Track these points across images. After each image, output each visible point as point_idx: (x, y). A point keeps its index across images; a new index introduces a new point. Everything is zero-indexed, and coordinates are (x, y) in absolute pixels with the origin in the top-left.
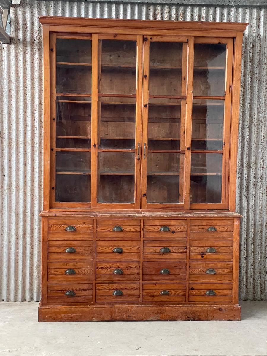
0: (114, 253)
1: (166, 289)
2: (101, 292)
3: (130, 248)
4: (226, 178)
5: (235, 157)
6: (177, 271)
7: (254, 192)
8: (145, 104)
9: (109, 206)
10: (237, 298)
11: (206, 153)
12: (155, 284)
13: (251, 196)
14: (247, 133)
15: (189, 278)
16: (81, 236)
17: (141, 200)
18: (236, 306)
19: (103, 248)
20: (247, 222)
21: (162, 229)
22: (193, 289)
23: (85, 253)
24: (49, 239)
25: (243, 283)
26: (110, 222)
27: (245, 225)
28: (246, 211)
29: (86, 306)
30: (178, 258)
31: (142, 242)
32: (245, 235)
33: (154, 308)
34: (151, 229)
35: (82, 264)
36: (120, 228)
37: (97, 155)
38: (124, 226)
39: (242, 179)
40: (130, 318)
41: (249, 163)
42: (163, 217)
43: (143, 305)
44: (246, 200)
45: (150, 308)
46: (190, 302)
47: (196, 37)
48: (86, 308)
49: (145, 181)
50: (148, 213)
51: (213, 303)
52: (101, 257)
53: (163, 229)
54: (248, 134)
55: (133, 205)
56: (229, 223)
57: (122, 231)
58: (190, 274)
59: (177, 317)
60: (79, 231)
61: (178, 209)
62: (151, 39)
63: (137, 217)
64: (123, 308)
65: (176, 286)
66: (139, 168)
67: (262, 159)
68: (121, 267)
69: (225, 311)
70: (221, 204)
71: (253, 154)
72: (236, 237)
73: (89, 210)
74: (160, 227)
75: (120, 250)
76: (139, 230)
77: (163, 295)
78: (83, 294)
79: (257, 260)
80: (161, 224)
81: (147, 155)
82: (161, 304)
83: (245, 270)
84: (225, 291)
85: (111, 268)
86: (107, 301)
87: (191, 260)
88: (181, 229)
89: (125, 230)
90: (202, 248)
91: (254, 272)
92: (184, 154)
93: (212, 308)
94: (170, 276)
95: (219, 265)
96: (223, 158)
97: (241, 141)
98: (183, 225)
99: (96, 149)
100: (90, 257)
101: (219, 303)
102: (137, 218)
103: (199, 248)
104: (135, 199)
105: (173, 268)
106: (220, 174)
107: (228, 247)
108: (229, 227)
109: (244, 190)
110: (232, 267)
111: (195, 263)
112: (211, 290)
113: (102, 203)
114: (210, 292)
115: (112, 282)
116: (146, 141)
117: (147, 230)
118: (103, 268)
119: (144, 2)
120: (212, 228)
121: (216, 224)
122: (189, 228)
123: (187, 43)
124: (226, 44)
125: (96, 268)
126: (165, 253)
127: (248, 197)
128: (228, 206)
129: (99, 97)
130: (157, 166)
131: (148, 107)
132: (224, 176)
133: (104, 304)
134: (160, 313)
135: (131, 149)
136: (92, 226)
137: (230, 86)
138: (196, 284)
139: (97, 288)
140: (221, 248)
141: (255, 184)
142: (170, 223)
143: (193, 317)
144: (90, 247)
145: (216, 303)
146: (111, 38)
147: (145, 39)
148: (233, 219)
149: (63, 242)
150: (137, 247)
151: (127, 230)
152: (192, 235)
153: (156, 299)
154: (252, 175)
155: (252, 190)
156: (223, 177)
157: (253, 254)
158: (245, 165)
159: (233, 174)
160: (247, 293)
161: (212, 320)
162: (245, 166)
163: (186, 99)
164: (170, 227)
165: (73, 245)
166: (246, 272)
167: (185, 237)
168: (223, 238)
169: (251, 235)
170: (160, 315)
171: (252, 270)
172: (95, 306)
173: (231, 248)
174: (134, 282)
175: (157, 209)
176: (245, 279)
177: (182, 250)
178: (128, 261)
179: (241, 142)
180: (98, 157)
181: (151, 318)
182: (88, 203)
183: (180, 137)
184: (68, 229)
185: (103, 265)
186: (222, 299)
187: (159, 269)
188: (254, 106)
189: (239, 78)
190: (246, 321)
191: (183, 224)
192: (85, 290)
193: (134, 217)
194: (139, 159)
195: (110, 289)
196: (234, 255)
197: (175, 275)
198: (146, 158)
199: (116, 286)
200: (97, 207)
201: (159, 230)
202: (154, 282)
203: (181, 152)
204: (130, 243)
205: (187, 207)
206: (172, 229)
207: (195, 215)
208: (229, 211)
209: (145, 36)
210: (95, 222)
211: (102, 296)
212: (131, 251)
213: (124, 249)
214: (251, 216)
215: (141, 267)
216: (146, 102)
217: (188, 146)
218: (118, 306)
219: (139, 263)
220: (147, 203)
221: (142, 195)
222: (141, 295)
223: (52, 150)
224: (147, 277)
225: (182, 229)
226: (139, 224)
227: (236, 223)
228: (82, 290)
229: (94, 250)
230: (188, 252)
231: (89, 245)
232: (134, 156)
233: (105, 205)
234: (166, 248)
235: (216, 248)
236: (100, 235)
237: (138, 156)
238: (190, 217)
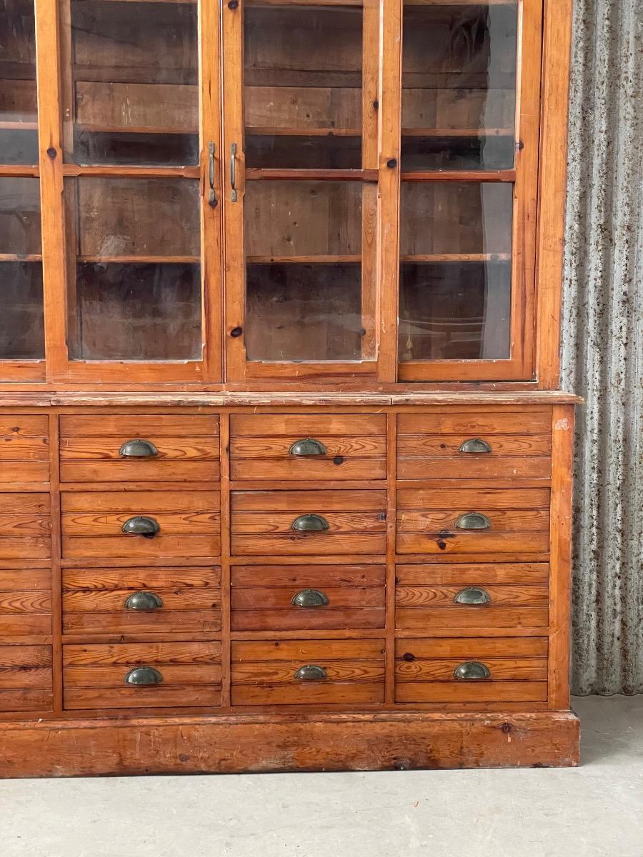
0: (127, 536)
1: (318, 661)
2: (81, 675)
3: (184, 519)
4: (524, 269)
5: (556, 191)
6: (354, 597)
7: (624, 329)
9: (113, 372)
10: (566, 687)
11: (454, 181)
12: (277, 644)
13: (614, 343)
14: (600, 124)
15: (397, 619)
16: (6, 477)
17: (223, 347)
18: (560, 717)
19: (87, 520)
20: (600, 431)
21: (298, 449)
22: (409, 658)
23: (21, 536)
25: (589, 636)
26: (111, 426)
27: (594, 442)
28: (597, 394)
29: (30, 724)
30: (352, 550)
31: (226, 494)
32: (595, 476)
33: (269, 726)
34: (256, 448)
35: (11, 575)
36: (147, 446)
37: (60, 187)
38: (158, 440)
39: (582, 283)
40: (189, 765)
41: (606, 229)
42: (300, 406)
43: (233, 719)
44: (597, 356)
45: (257, 726)
46: (398, 703)
48: (30, 731)
49: (237, 282)
50: (247, 393)
51: (482, 706)
52: (78, 552)
53: (302, 449)
54: (604, 129)
55: (198, 369)
56: (534, 425)
57: (151, 456)
58: (398, 606)
59: (353, 757)
63: (206, 405)
64: (161, 729)
65: (350, 650)
66: (214, 234)
68: (154, 584)
69: (522, 735)
70: (507, 362)
71: (621, 199)
72: (561, 473)
73: (42, 386)
74: (290, 441)
75: (146, 526)
76: (213, 452)
77: (307, 680)
78: (17, 684)
79: (634, 560)
80: (293, 430)
81: (242, 190)
82: (301, 711)
83: (594, 591)
84: (521, 663)
85: (116, 588)
86: (102, 704)
87: (402, 559)
88: (364, 447)
89: (166, 454)
90: (441, 516)
91: (623, 599)
92: (376, 182)
93: (477, 724)
94: (328, 613)
95: (501, 573)
96: (515, 200)
97: (579, 151)
98: (370, 435)
99: (56, 165)
100: (40, 553)
101: (503, 707)
102: (207, 411)
103: (430, 516)
104: (203, 345)
105: (339, 586)
106: (503, 257)
107: (532, 509)
108: (536, 438)
109: (591, 324)
110: (545, 582)
111: (419, 568)
112: (472, 662)
113: (88, 362)
114: (468, 667)
115: (123, 640)
116: (238, 139)
117: (243, 453)
118: (86, 590)
120: (477, 442)
121: (488, 430)
122: (393, 444)
125: (63, 590)
126: (306, 533)
127: (603, 345)
128: (533, 370)
130: (292, 243)
131: (240, 7)
132: (518, 263)
133: (95, 718)
134: (296, 744)
135: (183, 167)
136: (44, 441)
138: (419, 642)
139: (66, 662)
140: (509, 513)
141: (627, 301)
142: (326, 426)
143: (409, 754)
144: (40, 514)
145: (489, 707)
148: (548, 408)
150: (209, 516)
151: (171, 454)
152: (403, 469)
153: (281, 695)
154: (618, 271)
155: (617, 322)
156: (514, 266)
157: (619, 540)
158: (594, 235)
159: (552, 253)
160: (599, 669)
161: (477, 765)
162: (592, 241)
164: (325, 441)
166: (597, 601)
167: (381, 477)
168: (514, 478)
169: (614, 476)
170: (291, 753)
171: (617, 592)
172: (59, 724)
173: (543, 513)
174: (200, 637)
175: (279, 380)
176: (593, 623)
177: (369, 523)
178: (177, 562)
179: (581, 155)
180: (65, 194)
181: (264, 763)
182: (38, 361)
183: (359, 124)
185: (88, 579)
186: (513, 692)
187: (293, 588)
188: (625, 27)
190: (598, 767)
191: (374, 429)
192: (24, 668)
193: (195, 405)
194: (213, 204)
195: (115, 664)
196: (554, 537)
197: (346, 609)
198: (240, 199)
199: (135, 652)
200: (69, 375)
201: (285, 453)
202: (270, 634)
203: (365, 178)
204: (182, 501)
205: (389, 374)
206: (333, 447)
207: (412, 397)
208: (536, 387)
210: (54, 422)
211: (87, 688)
212: (188, 528)
213: (162, 522)
214: (615, 412)
215: (226, 584)
217: (389, 155)
218: (145, 722)
219: (218, 570)
220: (247, 359)
221: (229, 333)
222: (227, 682)
224: (242, 620)
225: (370, 447)
226: (215, 432)
227: (561, 424)
228: (13, 668)
229: (54, 525)
230: (390, 530)
231: (37, 510)
232: (197, 192)
233: (98, 368)
234: (312, 517)
235: (491, 514)
236: (74, 471)
237: (209, 191)
238: (397, 405)
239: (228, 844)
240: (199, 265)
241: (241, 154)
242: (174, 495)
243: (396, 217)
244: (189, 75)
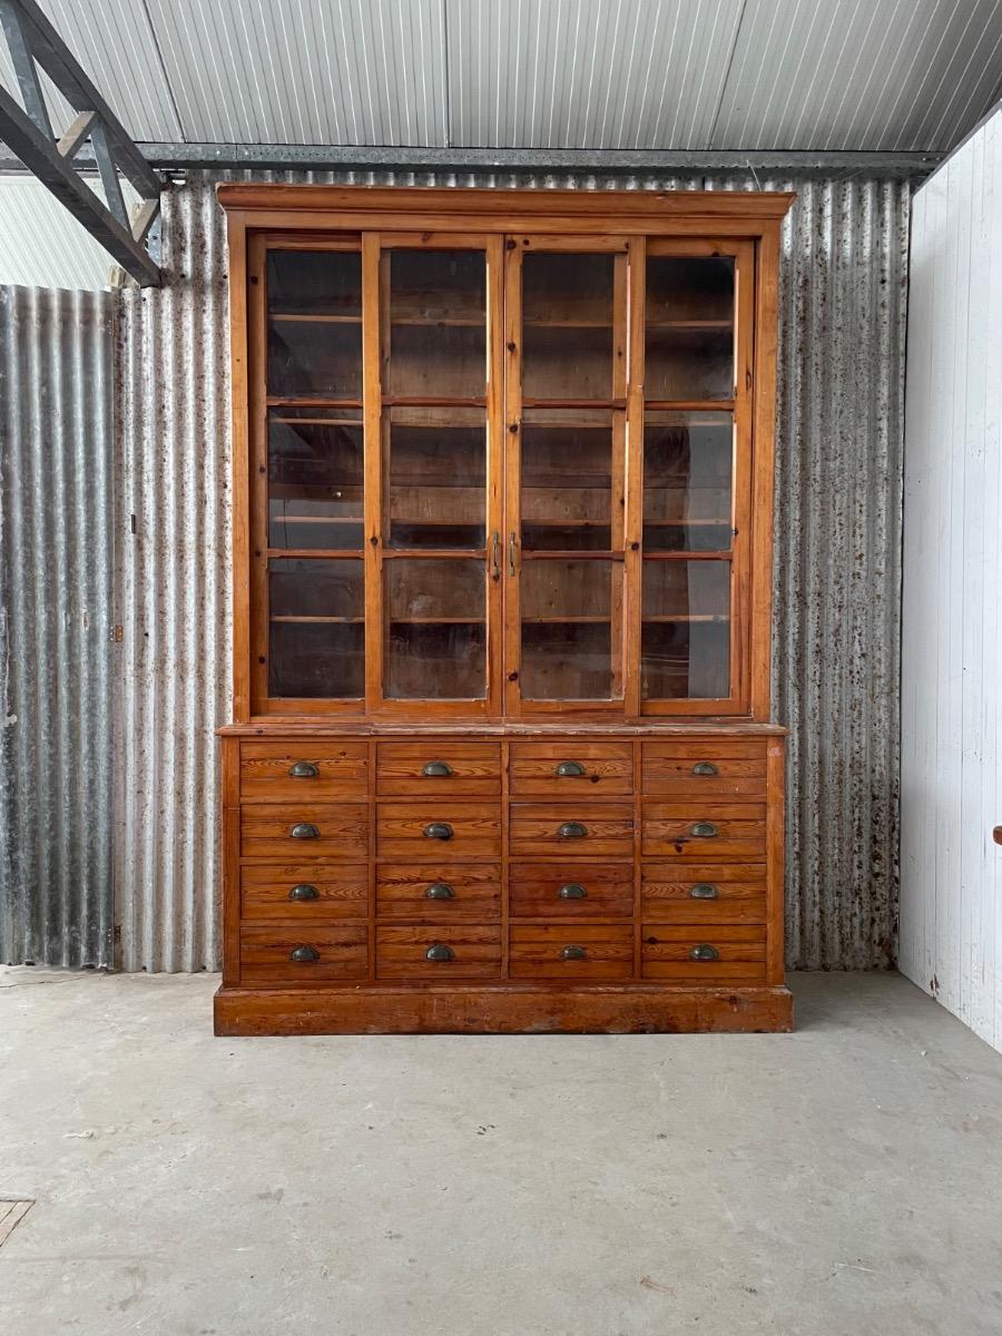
0: (427, 839)
1: (580, 942)
2: (390, 951)
3: (473, 825)
4: (740, 627)
5: (765, 568)
6: (607, 890)
7: (818, 674)
8: (512, 423)
9: (416, 708)
10: (781, 967)
11: (685, 559)
12: (546, 929)
13: (810, 685)
14: (795, 514)
15: (643, 909)
16: (334, 791)
17: (503, 690)
18: (776, 991)
19: (396, 826)
20: (800, 754)
21: (563, 770)
22: (653, 941)
23: (345, 838)
24: (243, 800)
25: (793, 923)
26: (416, 751)
27: (795, 763)
28: (797, 725)
29: (348, 990)
30: (607, 852)
31: (505, 806)
32: (797, 791)
33: (544, 996)
34: (529, 769)
35: (337, 869)
36: (445, 767)
37: (380, 567)
38: (454, 762)
39: (783, 638)
40: (475, 1026)
41: (801, 595)
42: (565, 735)
43: (510, 989)
44: (796, 696)
45: (530, 995)
46: (645, 979)
47: (650, 238)
48: (349, 996)
49: (515, 637)
50: (522, 725)
51: (712, 982)
52: (390, 850)
53: (566, 770)
54: (797, 517)
55: (482, 706)
56: (753, 751)
57: (448, 775)
58: (644, 899)
59: (609, 1022)
60: (328, 778)
61: (609, 716)
62: (526, 243)
63: (491, 735)
64: (453, 996)
65: (605, 934)
66: (496, 600)
67: (836, 583)
68: (449, 878)
69: (745, 1006)
70: (728, 701)
71: (812, 571)
72: (773, 790)
73: (362, 719)
74: (555, 764)
75: (443, 831)
76: (496, 772)
77: (570, 958)
78: (341, 957)
79: (830, 860)
80: (560, 754)
81: (518, 566)
82: (566, 984)
83: (797, 886)
84: (745, 946)
85: (419, 881)
86: (407, 975)
87: (646, 860)
88: (615, 768)
89: (459, 773)
90: (678, 825)
91: (821, 892)
92: (623, 561)
93: (709, 997)
94: (587, 903)
95: (727, 872)
96: (732, 574)
98: (620, 759)
99: (377, 550)
100: (359, 852)
101: (728, 982)
102: (492, 739)
103: (669, 825)
104: (487, 687)
105: (596, 881)
106: (724, 618)
107: (751, 820)
108: (753, 762)
109: (791, 670)
110: (763, 879)
111: (658, 867)
112: (704, 945)
113: (398, 700)
114: (701, 949)
115: (423, 923)
116: (516, 529)
117: (519, 774)
118: (395, 882)
119: (509, 163)
120: (706, 766)
121: (715, 756)
122: (639, 767)
123: (626, 253)
124: (734, 257)
125: (377, 882)
126: (572, 837)
127: (801, 687)
128: (749, 707)
129: (384, 407)
130: (553, 606)
131: (518, 431)
132: (736, 623)
133: (400, 986)
134: (562, 1011)
135: (473, 550)
136: (365, 763)
137: (748, 373)
138: (660, 928)
139: (379, 940)
140: (733, 823)
141: (819, 652)
142: (585, 752)
143: (653, 1021)
144: (360, 821)
145: (720, 982)
146: (415, 242)
147: (510, 245)
148: (764, 739)
149: (283, 808)
150: (492, 823)
151: (463, 773)
152: (647, 786)
153: (549, 970)
154: (812, 628)
155: (811, 668)
156: (732, 625)
157: (817, 843)
158: (792, 600)
159: (763, 615)
160: (802, 950)
161: (709, 1030)
162: (790, 604)
163: (624, 409)
164: (585, 764)
165: (312, 817)
166: (800, 893)
167: (629, 792)
168: (736, 795)
169: (812, 791)
170: (557, 1018)
171: (816, 886)
172: (373, 991)
173: (761, 823)
174: (484, 921)
175: (550, 715)
176: (797, 911)
177: (619, 830)
178: (467, 860)
179: (780, 538)
180: (383, 571)
181: (536, 1026)
182: (360, 699)
183: (609, 517)
184: (297, 770)
185: (396, 873)
186: (738, 970)
187: (557, 884)
188: (813, 441)
189: (772, 348)
190: (814, 1033)
191: (623, 755)
192: (347, 945)
193: (482, 735)
195: (417, 943)
196: (770, 843)
197: (601, 900)
198: (517, 574)
199: (433, 933)
200: (384, 710)
201: (553, 773)
202: (540, 920)
203: (615, 557)
204: (472, 811)
205: (633, 709)
206: (590, 768)
207: (653, 728)
208: (751, 721)
209: (509, 237)
210: (373, 749)
211: (395, 962)
212: (476, 833)
213: (455, 828)
214: (811, 739)
215: (505, 878)
216: (515, 417)
217: (633, 540)
218: (439, 990)
219: (499, 867)
220: (521, 698)
221: (507, 678)
222: (506, 959)
223: (254, 554)
224: (519, 909)
225: (620, 768)
226: (498, 756)
227: (774, 752)
228: (337, 944)
229: (372, 830)
230: (637, 836)
231: (358, 818)
232: (484, 570)
233: (404, 705)
234: (574, 825)
235: (718, 824)
236: (387, 787)
237: (493, 568)
238: (642, 735)
239: (512, 1094)
240: (485, 624)
241: (518, 540)
242: (466, 806)
243: (638, 587)
244: (479, 481)
